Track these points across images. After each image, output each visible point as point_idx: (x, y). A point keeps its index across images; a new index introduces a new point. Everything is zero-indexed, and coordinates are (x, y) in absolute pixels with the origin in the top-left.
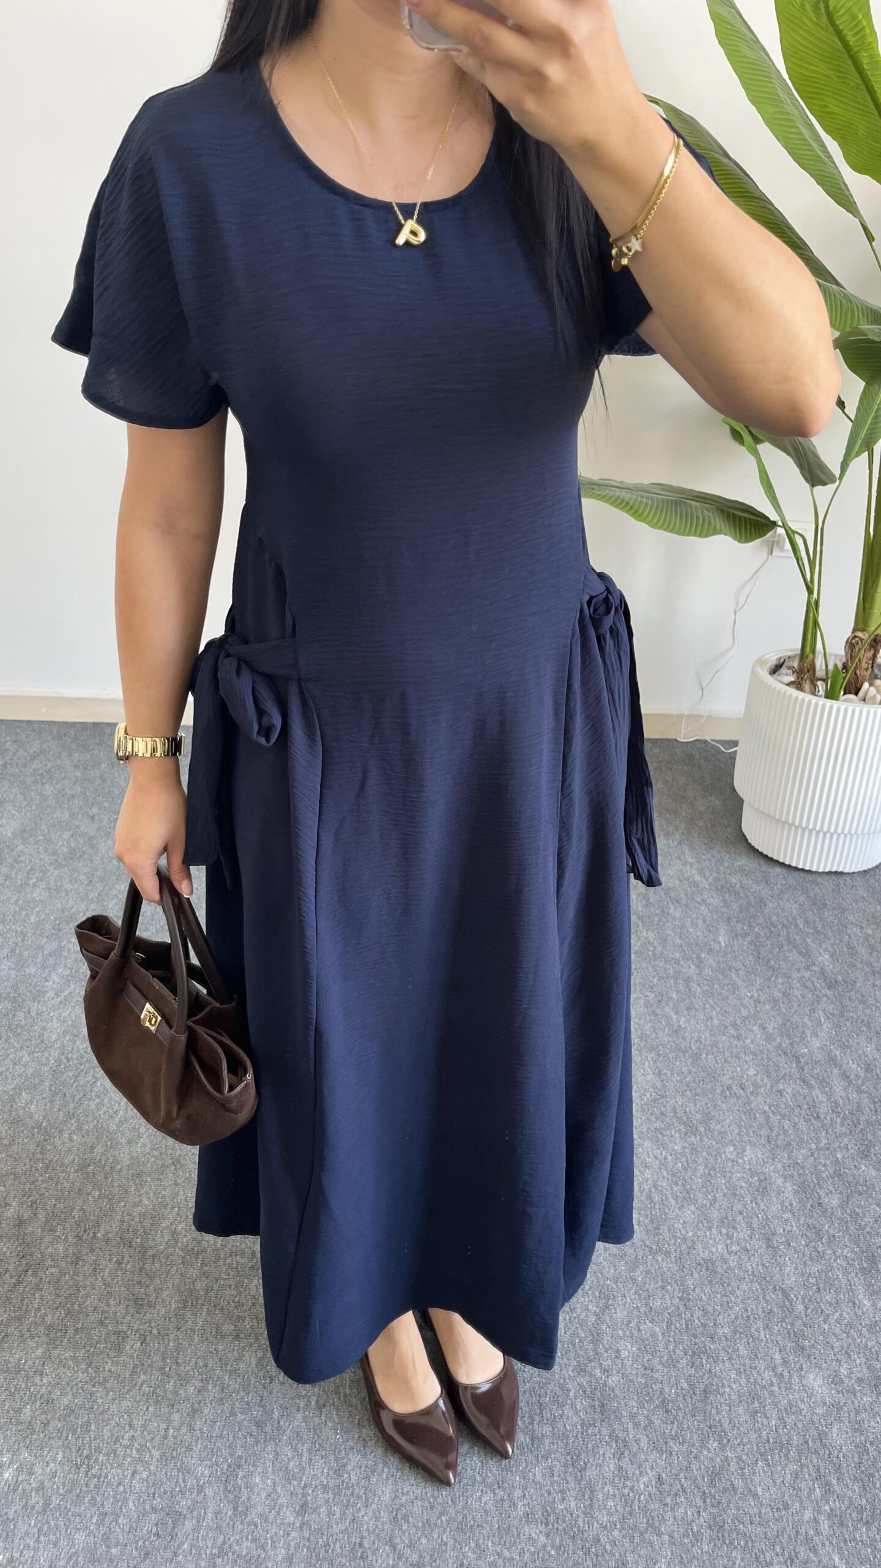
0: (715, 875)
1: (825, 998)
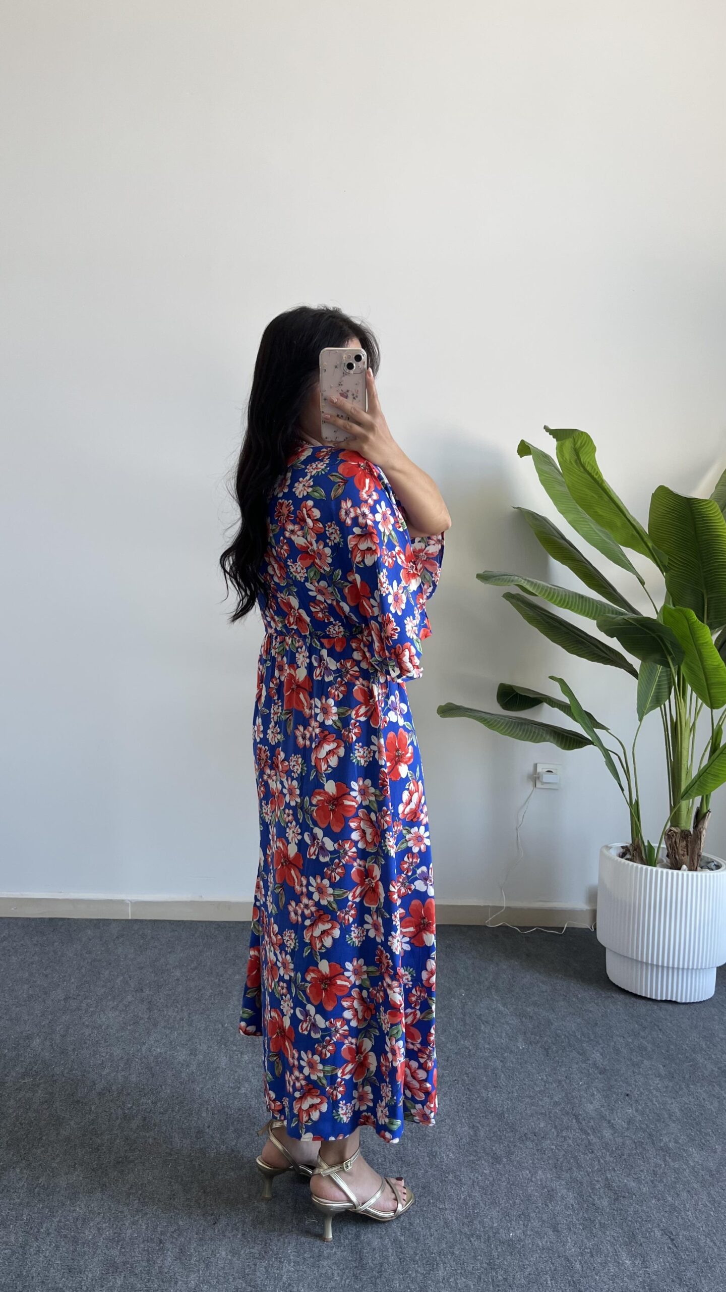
0: (514, 1007)
1: (596, 1080)
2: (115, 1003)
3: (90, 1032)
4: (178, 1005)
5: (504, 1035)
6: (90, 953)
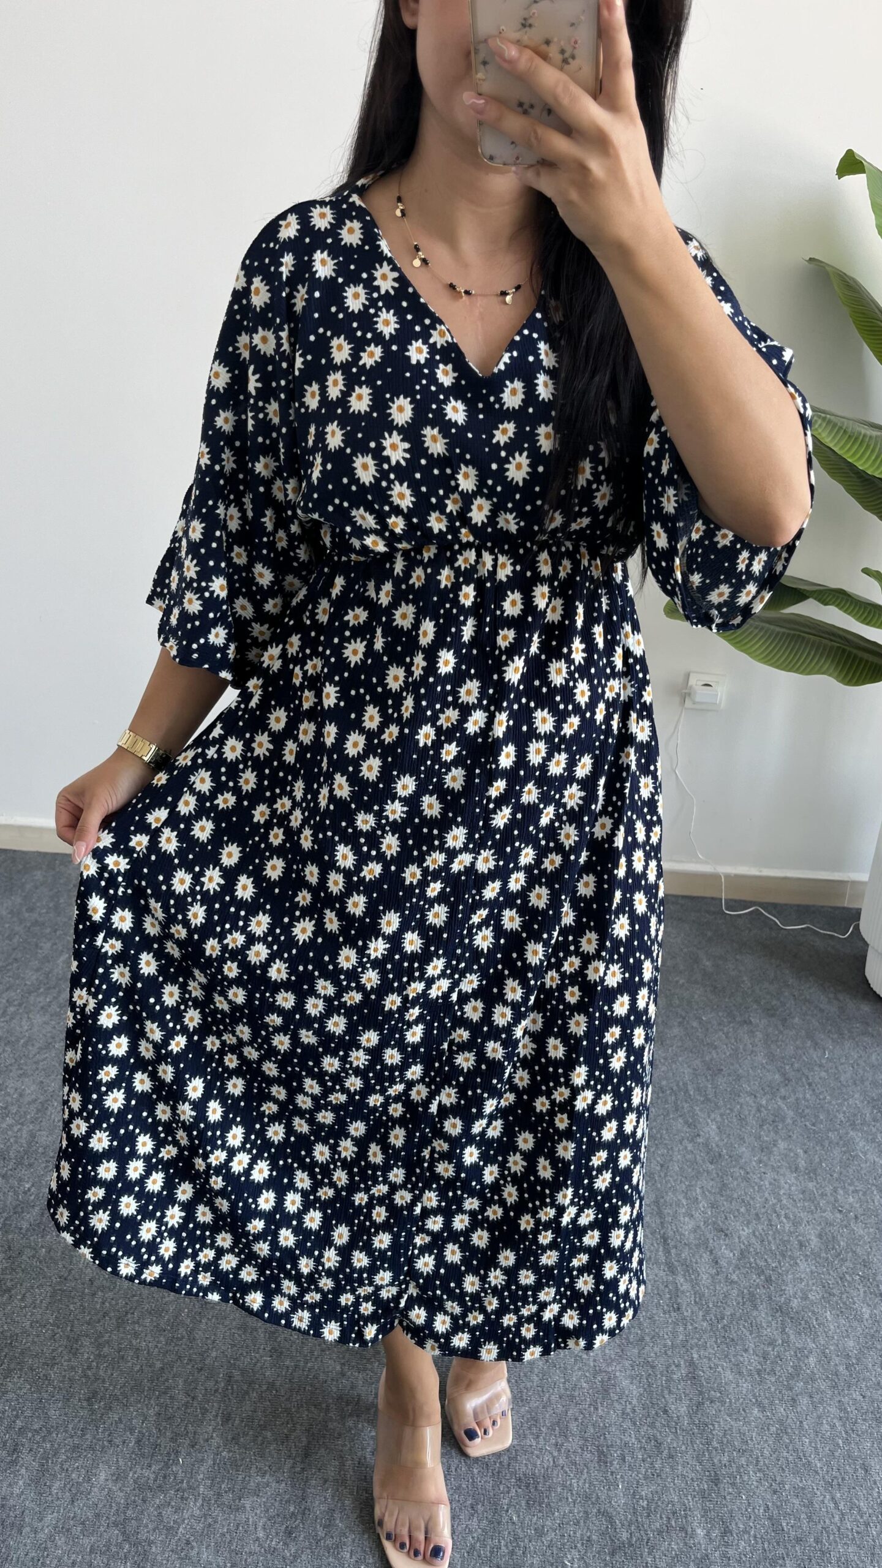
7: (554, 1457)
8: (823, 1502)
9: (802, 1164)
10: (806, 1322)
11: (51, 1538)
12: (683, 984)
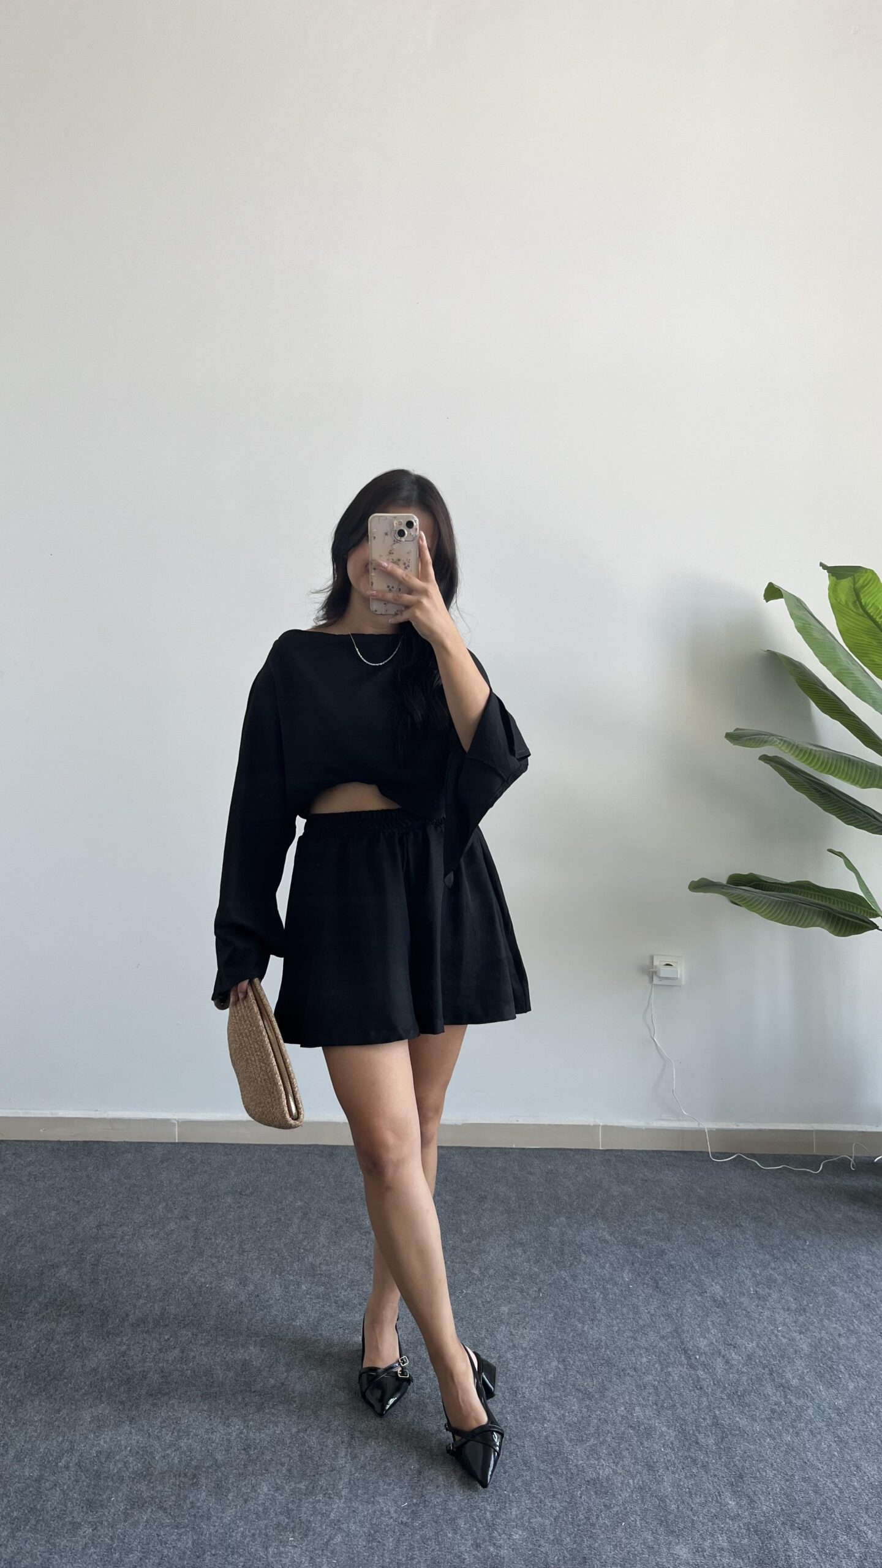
2: (156, 1231)
3: (125, 1261)
4: (230, 1234)
5: (607, 1265)
6: (128, 1177)
7: (613, 1470)
8: (825, 1484)
9: (793, 1306)
10: (803, 1392)
11: (234, 1522)
12: (681, 1206)
